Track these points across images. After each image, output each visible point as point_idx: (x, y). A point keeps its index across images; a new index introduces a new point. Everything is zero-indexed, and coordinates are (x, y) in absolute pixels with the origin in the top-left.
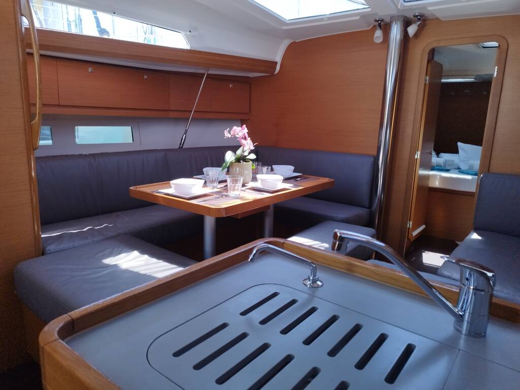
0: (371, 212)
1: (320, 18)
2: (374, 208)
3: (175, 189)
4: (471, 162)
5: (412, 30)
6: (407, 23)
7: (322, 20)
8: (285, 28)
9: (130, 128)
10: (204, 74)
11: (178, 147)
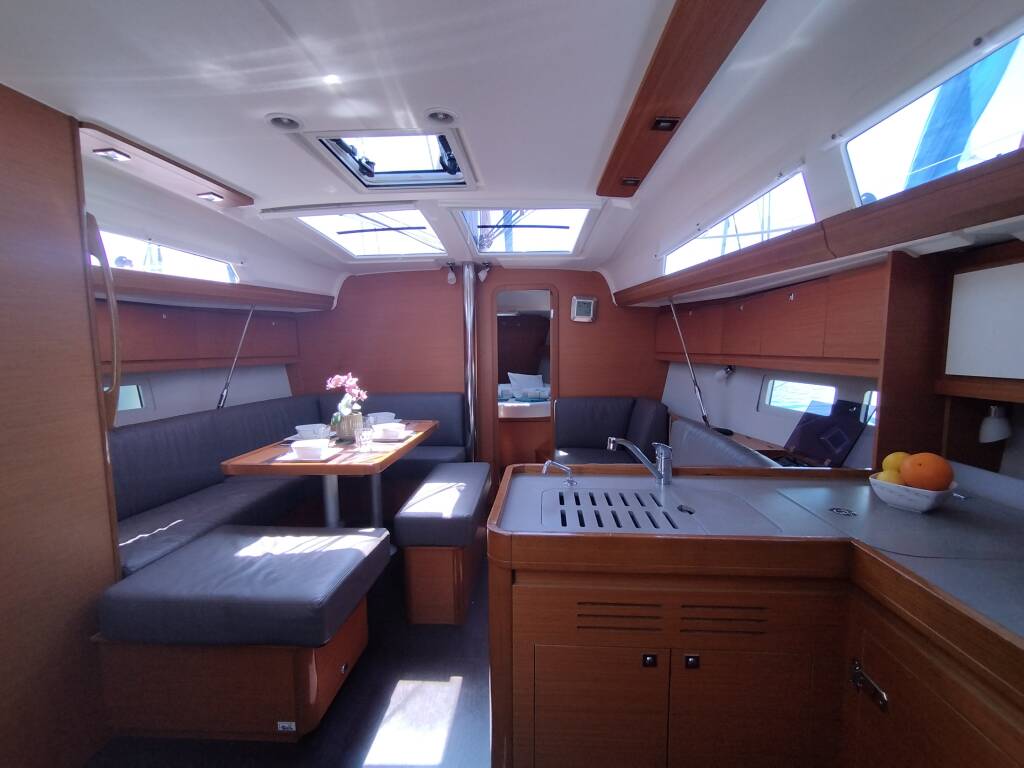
0: (466, 450)
1: (395, 257)
2: (469, 444)
3: (298, 453)
4: (525, 390)
5: (483, 275)
6: (477, 269)
7: (395, 258)
8: (351, 262)
9: (135, 387)
10: (249, 311)
11: (215, 407)
